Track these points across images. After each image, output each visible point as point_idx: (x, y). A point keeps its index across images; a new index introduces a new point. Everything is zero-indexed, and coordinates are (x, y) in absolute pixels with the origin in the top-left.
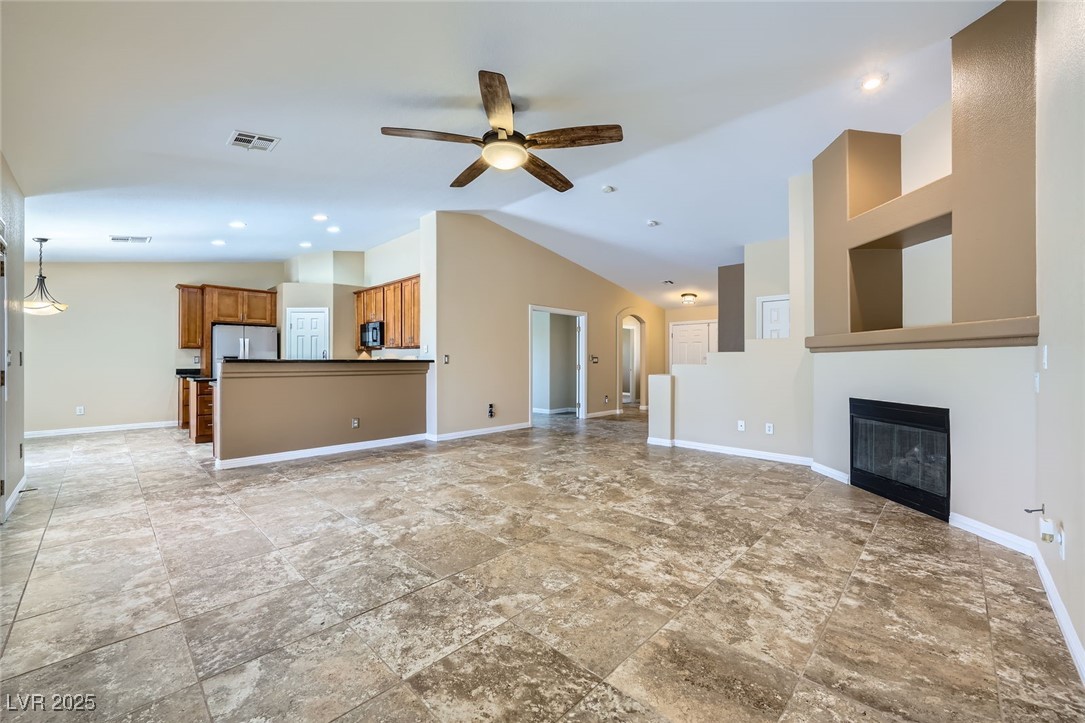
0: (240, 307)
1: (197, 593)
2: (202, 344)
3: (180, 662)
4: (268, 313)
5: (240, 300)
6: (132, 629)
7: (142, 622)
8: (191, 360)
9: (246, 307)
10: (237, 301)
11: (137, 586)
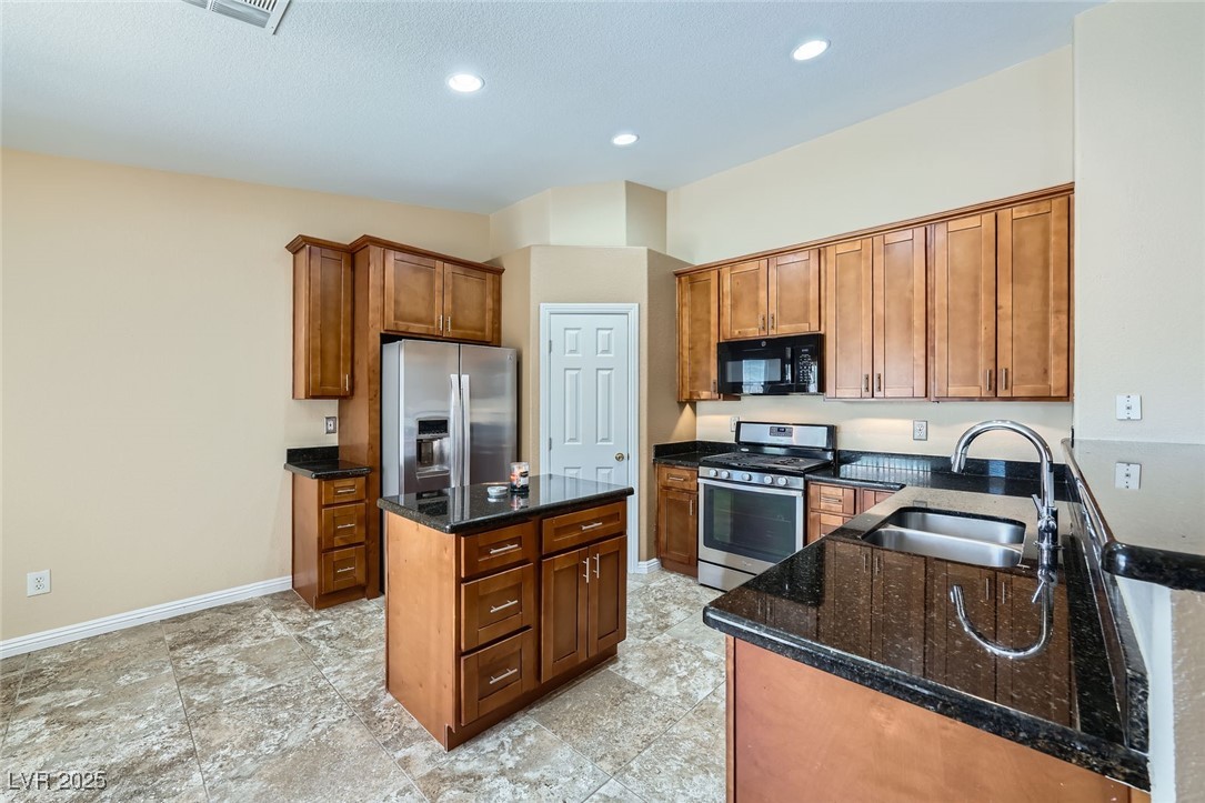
0: (438, 301)
2: (352, 387)
4: (489, 316)
5: (438, 284)
8: (316, 427)
9: (448, 298)
10: (431, 284)
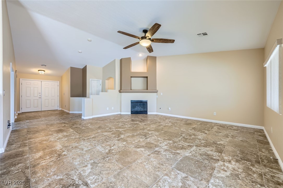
1: (214, 158)
3: (227, 149)
6: (232, 159)
7: (230, 159)
11: (226, 171)
